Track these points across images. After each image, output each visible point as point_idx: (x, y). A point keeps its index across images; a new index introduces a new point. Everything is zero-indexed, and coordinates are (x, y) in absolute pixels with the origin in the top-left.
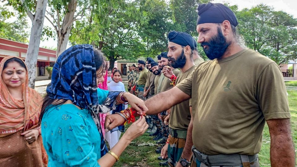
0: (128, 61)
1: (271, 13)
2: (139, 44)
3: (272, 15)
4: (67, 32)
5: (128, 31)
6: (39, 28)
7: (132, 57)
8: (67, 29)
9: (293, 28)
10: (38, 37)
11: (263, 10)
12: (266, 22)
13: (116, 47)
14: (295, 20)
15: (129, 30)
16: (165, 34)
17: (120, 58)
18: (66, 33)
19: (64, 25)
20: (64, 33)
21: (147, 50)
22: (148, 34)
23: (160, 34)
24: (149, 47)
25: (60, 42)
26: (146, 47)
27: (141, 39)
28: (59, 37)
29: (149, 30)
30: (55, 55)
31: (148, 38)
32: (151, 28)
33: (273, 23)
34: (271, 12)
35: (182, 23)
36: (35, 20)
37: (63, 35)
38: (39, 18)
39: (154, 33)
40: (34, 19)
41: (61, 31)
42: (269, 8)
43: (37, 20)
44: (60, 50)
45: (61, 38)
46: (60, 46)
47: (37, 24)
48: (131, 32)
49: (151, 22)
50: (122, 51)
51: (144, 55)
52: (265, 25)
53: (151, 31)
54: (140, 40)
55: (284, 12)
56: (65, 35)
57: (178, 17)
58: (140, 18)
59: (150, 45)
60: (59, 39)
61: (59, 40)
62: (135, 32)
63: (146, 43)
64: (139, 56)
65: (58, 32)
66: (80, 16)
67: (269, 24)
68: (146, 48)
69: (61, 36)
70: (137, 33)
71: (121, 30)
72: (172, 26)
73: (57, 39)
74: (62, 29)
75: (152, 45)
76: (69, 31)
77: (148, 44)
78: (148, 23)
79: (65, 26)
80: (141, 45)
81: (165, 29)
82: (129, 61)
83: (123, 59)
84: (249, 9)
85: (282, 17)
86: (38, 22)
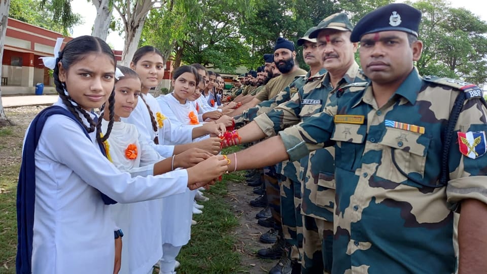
0: (222, 72)
1: (446, 11)
2: (240, 45)
3: (448, 14)
4: (140, 25)
5: (224, 26)
6: (106, 18)
7: (229, 65)
8: (139, 21)
9: (480, 35)
10: (104, 31)
11: (435, 5)
12: (438, 23)
13: (206, 49)
14: (483, 23)
15: (226, 24)
16: (281, 34)
17: (209, 66)
18: (138, 26)
19: (135, 14)
20: (135, 26)
21: (251, 56)
22: (255, 32)
23: (273, 33)
24: (254, 52)
25: (129, 38)
26: (251, 50)
27: (244, 39)
28: (128, 31)
29: (257, 27)
30: (121, 57)
31: (254, 38)
32: (259, 24)
33: (450, 25)
34: (447, 8)
35: (308, 19)
36: (102, 7)
37: (134, 29)
38: (107, 6)
39: (265, 31)
40: (100, 6)
41: (131, 24)
42: (444, 2)
43: (104, 8)
44: (128, 50)
45: (130, 33)
46: (129, 45)
47: (104, 13)
48: (229, 27)
49: (261, 14)
50: (215, 57)
51: (246, 63)
52: (437, 28)
53: (260, 28)
54: (242, 40)
55: (467, 10)
56: (137, 29)
57: (302, 9)
58: (245, 8)
59: (257, 49)
60: (128, 35)
61: (128, 37)
62: (235, 28)
63: (251, 46)
64: (239, 64)
65: (126, 23)
66: (159, 3)
67: (443, 26)
68: (251, 53)
69: (131, 31)
70: (238, 30)
71: (215, 23)
72: (292, 23)
73: (124, 34)
74: (133, 21)
75: (260, 48)
76: (141, 24)
77: (253, 47)
78: (256, 16)
79: (137, 15)
80: (243, 47)
81: (281, 27)
82: (225, 72)
83: (215, 67)
84: (413, 2)
85: (463, 17)
86: (106, 11)
